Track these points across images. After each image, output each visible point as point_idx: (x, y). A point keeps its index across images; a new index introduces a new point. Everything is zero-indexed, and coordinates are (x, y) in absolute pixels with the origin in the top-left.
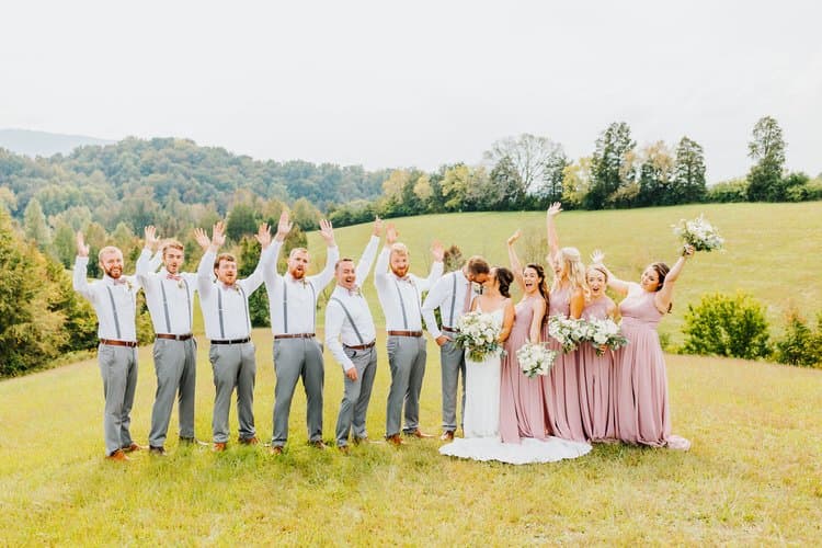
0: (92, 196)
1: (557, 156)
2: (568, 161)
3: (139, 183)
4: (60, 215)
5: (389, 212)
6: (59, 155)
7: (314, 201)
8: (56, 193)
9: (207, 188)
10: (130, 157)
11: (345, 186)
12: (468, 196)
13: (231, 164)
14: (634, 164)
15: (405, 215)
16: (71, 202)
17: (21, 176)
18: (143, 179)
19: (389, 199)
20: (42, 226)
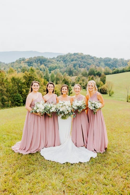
0: (60, 67)
4: (53, 71)
5: (129, 70)
6: (54, 57)
7: (110, 68)
8: (53, 66)
9: (85, 64)
10: (69, 57)
11: (119, 63)
13: (91, 58)
17: (46, 62)
18: (71, 62)
19: (129, 67)
20: (49, 73)
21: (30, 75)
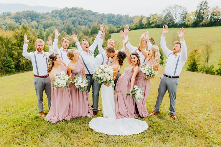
0: (56, 24)
1: (185, 11)
2: (188, 13)
3: (68, 20)
4: (48, 29)
5: (135, 28)
7: (114, 25)
8: (47, 23)
9: (86, 21)
10: (66, 13)
11: (124, 21)
12: (157, 24)
13: (92, 14)
14: (208, 13)
15: (139, 29)
16: (51, 25)
17: (39, 18)
18: (70, 19)
19: (135, 24)
20: (43, 31)
21: (22, 33)
